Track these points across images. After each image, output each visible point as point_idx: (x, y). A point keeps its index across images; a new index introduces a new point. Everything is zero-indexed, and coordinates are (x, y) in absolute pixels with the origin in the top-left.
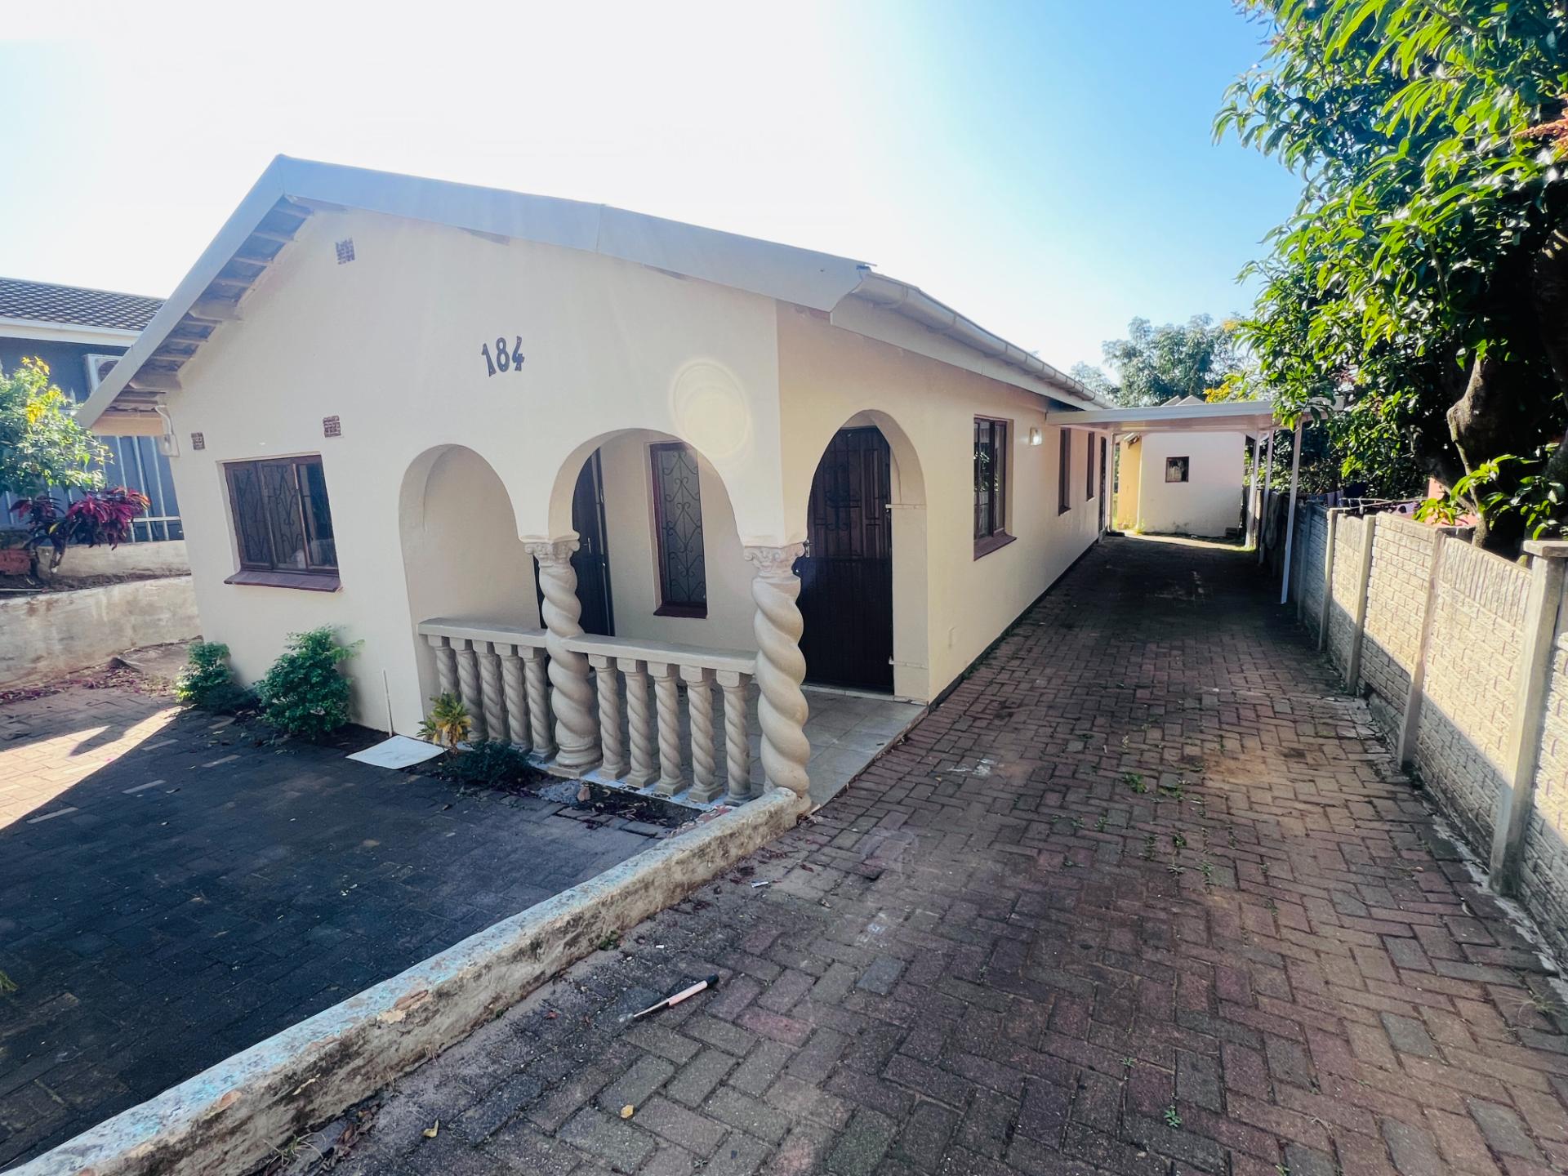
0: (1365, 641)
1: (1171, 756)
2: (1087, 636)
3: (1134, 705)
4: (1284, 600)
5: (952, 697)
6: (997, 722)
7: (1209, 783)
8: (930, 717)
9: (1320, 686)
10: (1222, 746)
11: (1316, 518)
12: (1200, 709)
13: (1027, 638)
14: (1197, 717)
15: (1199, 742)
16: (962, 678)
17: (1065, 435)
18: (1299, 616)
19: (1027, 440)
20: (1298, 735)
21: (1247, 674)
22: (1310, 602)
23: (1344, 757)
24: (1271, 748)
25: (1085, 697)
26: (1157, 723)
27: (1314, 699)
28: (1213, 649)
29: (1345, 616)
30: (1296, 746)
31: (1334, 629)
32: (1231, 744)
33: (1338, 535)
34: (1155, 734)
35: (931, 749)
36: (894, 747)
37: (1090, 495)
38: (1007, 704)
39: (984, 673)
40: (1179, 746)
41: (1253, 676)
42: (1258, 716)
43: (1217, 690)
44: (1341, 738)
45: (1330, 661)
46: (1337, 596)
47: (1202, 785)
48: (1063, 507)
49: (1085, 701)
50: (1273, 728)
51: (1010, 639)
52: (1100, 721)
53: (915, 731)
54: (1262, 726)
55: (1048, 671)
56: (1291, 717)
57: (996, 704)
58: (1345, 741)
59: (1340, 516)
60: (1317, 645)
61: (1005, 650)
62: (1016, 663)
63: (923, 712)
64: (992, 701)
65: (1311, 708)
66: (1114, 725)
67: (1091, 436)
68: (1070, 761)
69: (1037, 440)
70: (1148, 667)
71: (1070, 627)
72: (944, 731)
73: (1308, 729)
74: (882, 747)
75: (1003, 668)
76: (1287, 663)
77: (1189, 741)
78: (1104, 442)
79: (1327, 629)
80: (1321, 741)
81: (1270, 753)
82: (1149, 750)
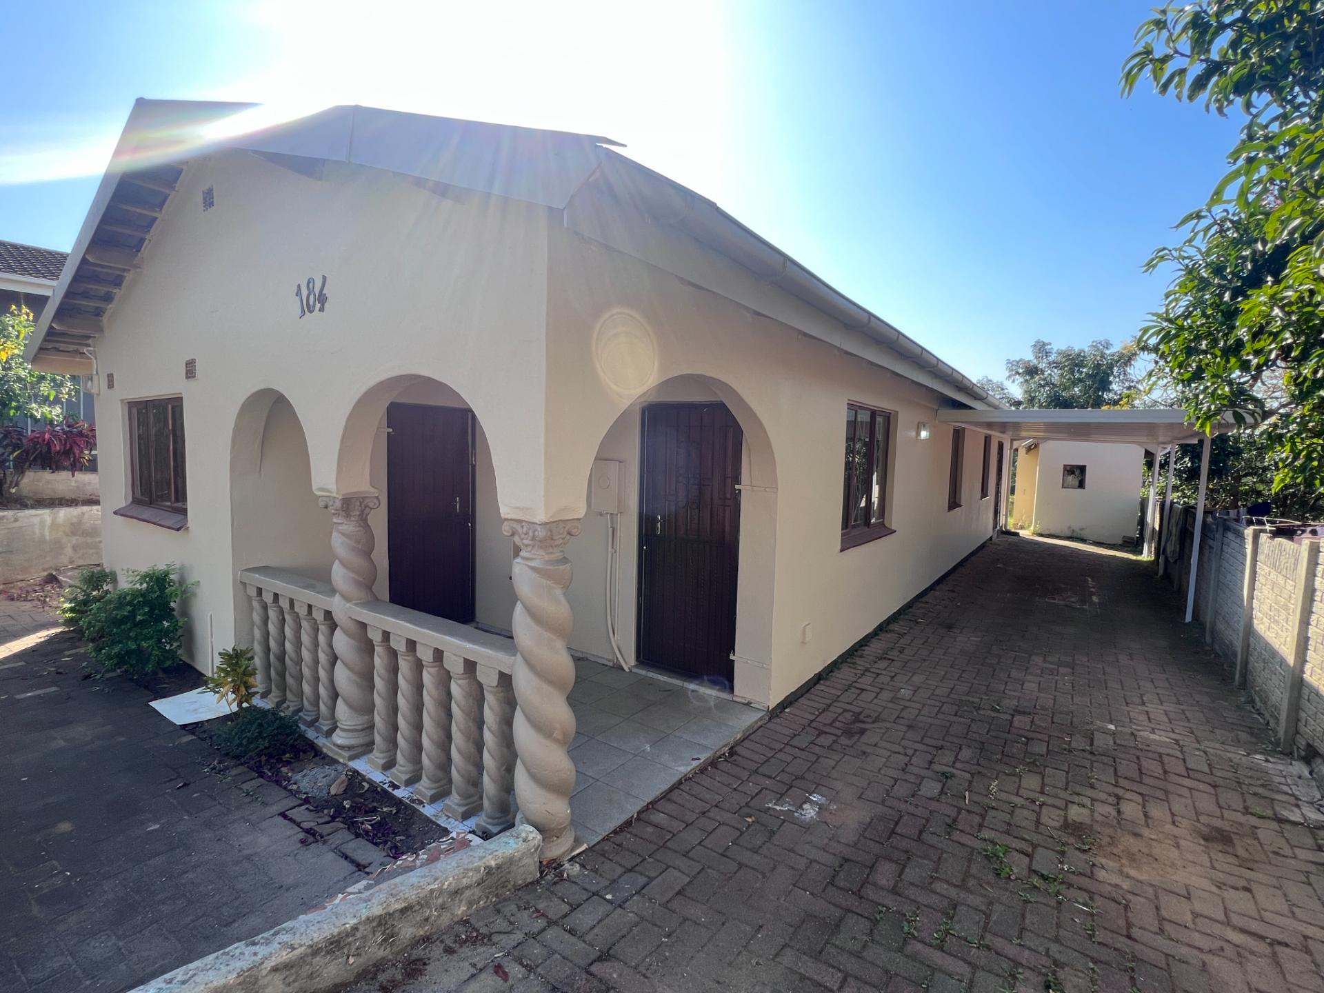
0: (1306, 691)
1: (1051, 819)
2: (967, 640)
3: (1010, 737)
4: (1188, 618)
5: (802, 700)
6: (844, 741)
7: (1101, 874)
8: (770, 725)
9: (1243, 736)
10: (1119, 812)
11: (1230, 535)
12: (1092, 753)
13: (902, 635)
14: (1087, 764)
15: (1087, 802)
16: (818, 678)
17: (958, 435)
18: (1208, 639)
19: (913, 434)
20: (1220, 807)
21: (1150, 707)
22: (1221, 626)
23: (1288, 852)
24: (1185, 823)
25: (952, 718)
26: (1036, 765)
27: (1238, 755)
28: (1108, 669)
29: (1274, 653)
30: (1218, 823)
31: (1256, 665)
32: (1131, 809)
33: (1261, 557)
34: (1031, 782)
35: (756, 772)
36: (713, 763)
37: (984, 493)
38: (861, 717)
39: (845, 674)
40: (1061, 803)
41: (1157, 711)
42: (1165, 772)
43: (1112, 727)
44: (1282, 821)
45: (1251, 702)
46: (1261, 626)
47: (1091, 876)
48: (954, 503)
49: (951, 723)
50: (1185, 792)
51: (883, 636)
52: (966, 754)
53: (746, 744)
54: (1171, 788)
55: (917, 679)
56: (1208, 779)
57: (848, 716)
58: (1287, 826)
59: (1264, 537)
60: (1233, 678)
61: (876, 647)
62: (883, 664)
63: (760, 719)
64: (845, 710)
65: (1235, 768)
66: (982, 762)
67: (987, 439)
68: (918, 812)
69: (924, 434)
70: (1031, 686)
71: (950, 627)
72: (778, 746)
73: (1234, 799)
74: (695, 763)
75: (867, 670)
76: (1197, 697)
77: (1076, 799)
78: (1001, 446)
79: (1246, 664)
80: (1254, 821)
81: (1183, 829)
82: (1022, 807)
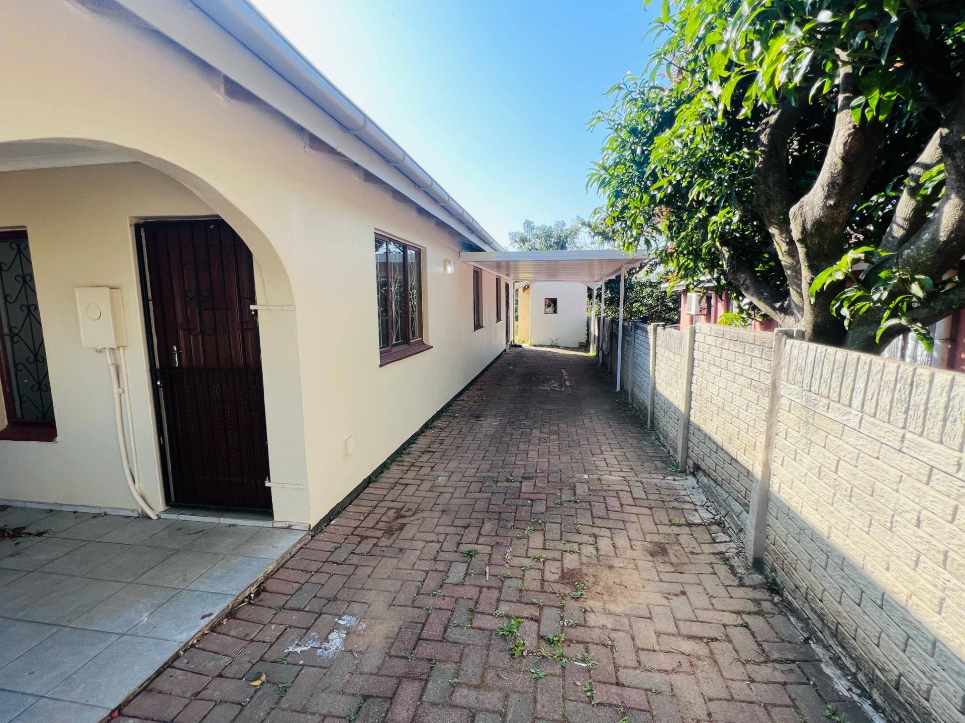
0: (691, 428)
1: (552, 572)
2: (490, 425)
3: (520, 502)
4: (618, 389)
5: (351, 508)
6: (384, 542)
7: (592, 619)
8: (313, 544)
9: (659, 464)
10: (597, 550)
11: (639, 332)
12: (575, 502)
13: (442, 429)
14: (573, 512)
15: (575, 547)
16: (368, 482)
17: (477, 274)
18: (630, 401)
19: (441, 269)
20: (656, 524)
21: (607, 455)
22: (637, 391)
23: (698, 550)
24: (638, 544)
25: (478, 495)
26: (539, 526)
27: (657, 479)
28: (579, 431)
29: (670, 405)
30: (657, 538)
31: (659, 414)
32: (604, 544)
33: (658, 343)
34: (537, 540)
35: (283, 607)
36: (231, 614)
37: (499, 319)
38: (403, 513)
39: (395, 471)
40: (557, 555)
41: (610, 456)
42: (622, 505)
43: (586, 476)
44: (690, 525)
45: (659, 439)
46: (662, 388)
47: (584, 625)
48: (478, 326)
49: (477, 500)
50: (634, 518)
51: (429, 432)
52: (488, 527)
53: (282, 574)
54: (626, 517)
55: (452, 465)
56: (646, 503)
57: (391, 513)
58: (694, 528)
59: (660, 329)
60: (646, 425)
61: (422, 442)
62: (425, 457)
63: (301, 540)
64: (389, 509)
65: (659, 489)
66: (500, 532)
67: (498, 281)
69: (450, 269)
70: (533, 454)
71: (478, 417)
72: (314, 567)
73: (661, 515)
74: (208, 620)
75: (413, 465)
76: (630, 441)
77: (568, 547)
78: (507, 286)
79: (653, 413)
80: (676, 530)
81: (638, 554)
82: (531, 568)
